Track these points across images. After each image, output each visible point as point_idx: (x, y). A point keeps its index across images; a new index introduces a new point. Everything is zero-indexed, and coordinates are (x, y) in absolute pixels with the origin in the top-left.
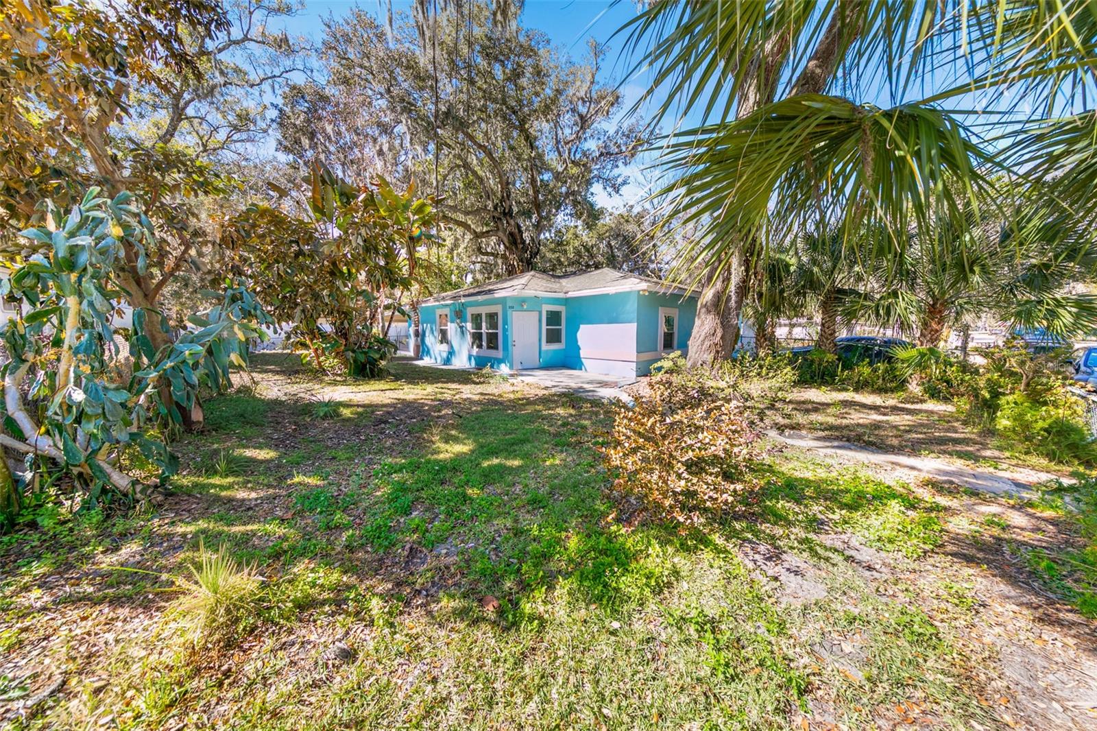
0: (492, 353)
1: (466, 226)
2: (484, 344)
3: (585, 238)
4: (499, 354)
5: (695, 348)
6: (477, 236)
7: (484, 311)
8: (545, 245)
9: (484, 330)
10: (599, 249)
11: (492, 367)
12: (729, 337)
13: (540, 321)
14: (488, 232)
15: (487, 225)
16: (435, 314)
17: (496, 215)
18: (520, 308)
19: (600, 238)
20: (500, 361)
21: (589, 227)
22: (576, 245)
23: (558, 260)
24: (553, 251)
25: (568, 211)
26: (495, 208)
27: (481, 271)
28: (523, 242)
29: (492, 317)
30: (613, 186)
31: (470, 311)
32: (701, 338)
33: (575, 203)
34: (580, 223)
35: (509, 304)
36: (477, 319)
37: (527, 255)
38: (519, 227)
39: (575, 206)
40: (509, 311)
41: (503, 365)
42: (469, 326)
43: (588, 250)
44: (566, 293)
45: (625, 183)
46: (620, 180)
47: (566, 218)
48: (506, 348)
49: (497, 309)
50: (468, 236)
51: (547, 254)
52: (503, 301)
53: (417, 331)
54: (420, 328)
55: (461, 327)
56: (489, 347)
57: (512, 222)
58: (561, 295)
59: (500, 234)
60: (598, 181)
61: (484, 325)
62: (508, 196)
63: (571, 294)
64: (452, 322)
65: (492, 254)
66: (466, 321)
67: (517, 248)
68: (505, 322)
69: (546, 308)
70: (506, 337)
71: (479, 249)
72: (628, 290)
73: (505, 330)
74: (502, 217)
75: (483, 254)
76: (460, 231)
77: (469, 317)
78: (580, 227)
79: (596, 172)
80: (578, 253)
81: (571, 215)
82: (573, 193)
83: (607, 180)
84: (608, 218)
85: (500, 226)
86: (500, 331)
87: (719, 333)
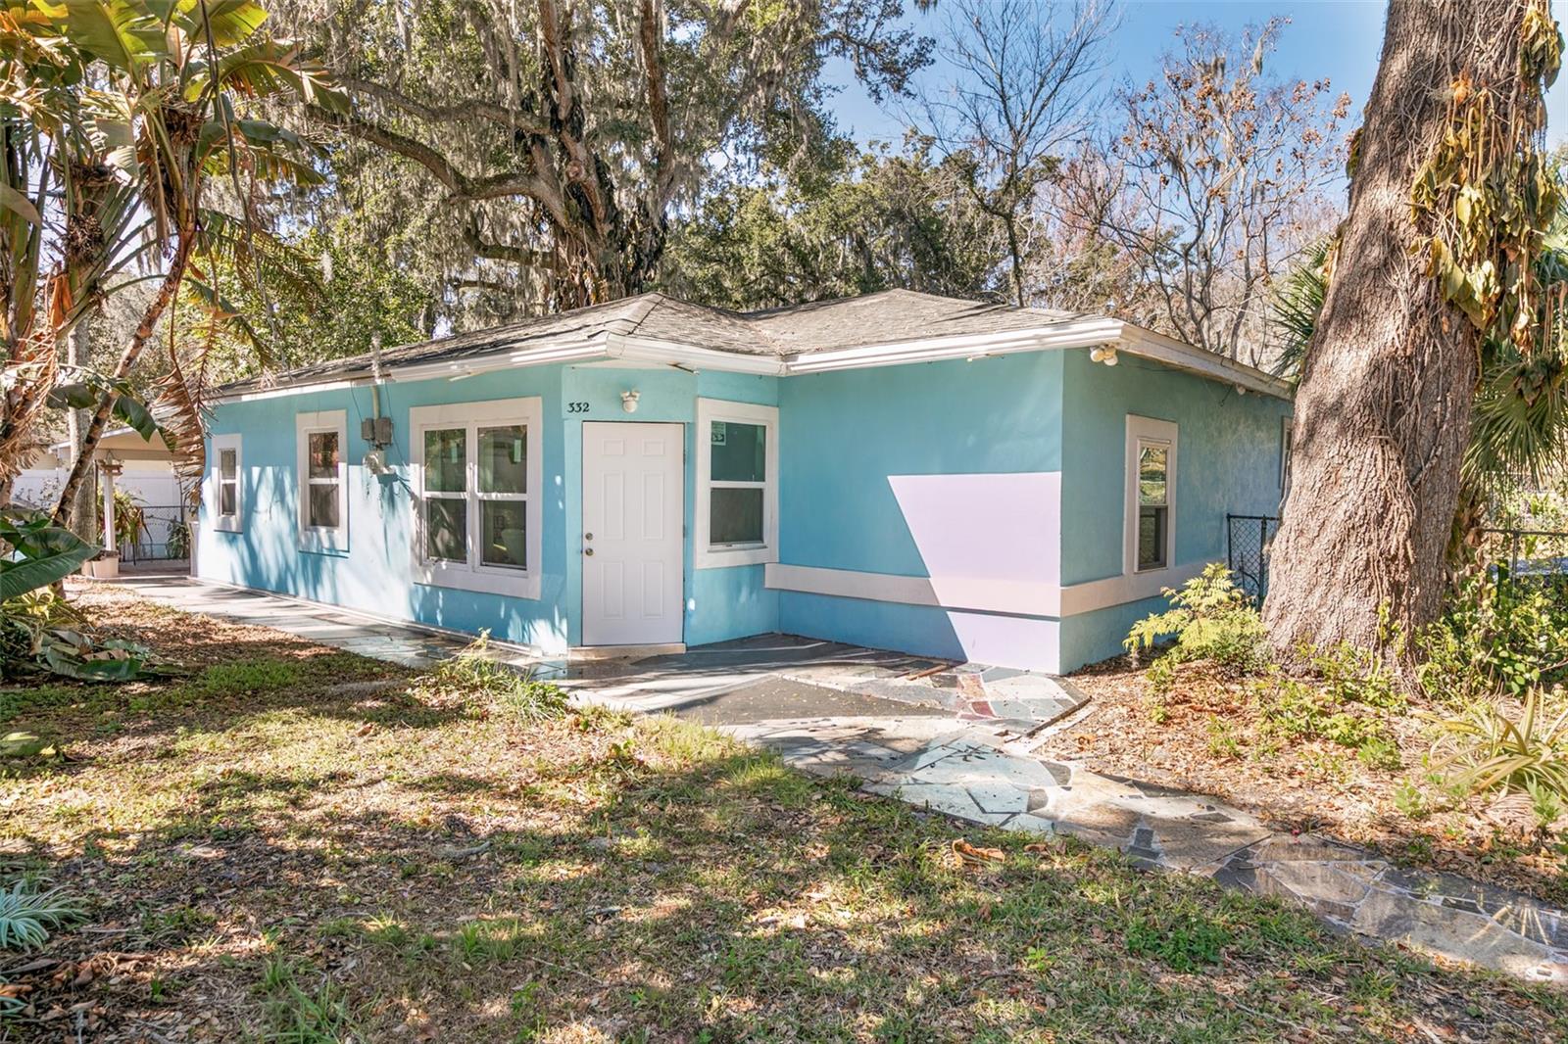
0: (501, 580)
1: (432, 160)
2: (473, 543)
3: (796, 227)
4: (530, 583)
5: (1303, 572)
6: (465, 190)
7: (474, 419)
8: (678, 240)
9: (474, 489)
10: (832, 257)
11: (499, 633)
12: (1438, 532)
13: (688, 458)
14: (500, 179)
15: (497, 159)
16: (292, 426)
17: (529, 125)
18: (614, 412)
19: (838, 224)
20: (531, 611)
21: (812, 188)
22: (770, 241)
23: (715, 282)
24: (703, 258)
25: (748, 139)
26: (527, 104)
27: (478, 311)
28: (615, 216)
29: (505, 444)
30: (889, 68)
31: (420, 421)
32: (1331, 533)
33: (771, 115)
34: (779, 177)
35: (569, 394)
36: (445, 448)
37: (627, 257)
38: (601, 170)
39: (768, 125)
40: (572, 423)
41: (541, 628)
42: (415, 475)
43: (803, 260)
44: (787, 357)
45: (920, 59)
46: (905, 51)
47: (742, 159)
48: (555, 563)
49: (527, 412)
50: (440, 190)
51: (684, 265)
52: (546, 381)
53: (230, 490)
54: (238, 481)
55: (387, 481)
56: (490, 557)
57: (579, 150)
58: (771, 366)
59: (542, 187)
60: (840, 52)
61: (472, 473)
62: (569, 69)
63: (806, 362)
64: (353, 461)
65: (515, 253)
66: (403, 461)
67: (594, 233)
68: (555, 462)
69: (711, 412)
70: (555, 520)
71: (472, 235)
72: (1032, 345)
73: (553, 494)
74: (545, 131)
75: (486, 251)
76: (409, 175)
77: (417, 443)
78: (781, 192)
79: (834, 25)
80: (775, 269)
81: (756, 149)
82: (770, 80)
83: (870, 48)
84: (858, 172)
85: (540, 163)
86: (533, 499)
87: (1401, 516)
